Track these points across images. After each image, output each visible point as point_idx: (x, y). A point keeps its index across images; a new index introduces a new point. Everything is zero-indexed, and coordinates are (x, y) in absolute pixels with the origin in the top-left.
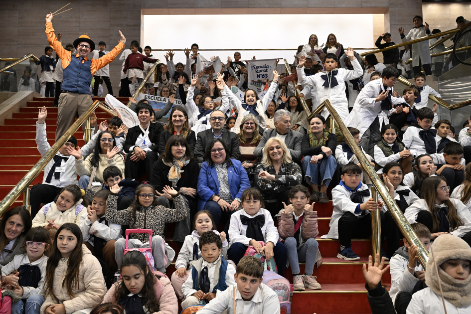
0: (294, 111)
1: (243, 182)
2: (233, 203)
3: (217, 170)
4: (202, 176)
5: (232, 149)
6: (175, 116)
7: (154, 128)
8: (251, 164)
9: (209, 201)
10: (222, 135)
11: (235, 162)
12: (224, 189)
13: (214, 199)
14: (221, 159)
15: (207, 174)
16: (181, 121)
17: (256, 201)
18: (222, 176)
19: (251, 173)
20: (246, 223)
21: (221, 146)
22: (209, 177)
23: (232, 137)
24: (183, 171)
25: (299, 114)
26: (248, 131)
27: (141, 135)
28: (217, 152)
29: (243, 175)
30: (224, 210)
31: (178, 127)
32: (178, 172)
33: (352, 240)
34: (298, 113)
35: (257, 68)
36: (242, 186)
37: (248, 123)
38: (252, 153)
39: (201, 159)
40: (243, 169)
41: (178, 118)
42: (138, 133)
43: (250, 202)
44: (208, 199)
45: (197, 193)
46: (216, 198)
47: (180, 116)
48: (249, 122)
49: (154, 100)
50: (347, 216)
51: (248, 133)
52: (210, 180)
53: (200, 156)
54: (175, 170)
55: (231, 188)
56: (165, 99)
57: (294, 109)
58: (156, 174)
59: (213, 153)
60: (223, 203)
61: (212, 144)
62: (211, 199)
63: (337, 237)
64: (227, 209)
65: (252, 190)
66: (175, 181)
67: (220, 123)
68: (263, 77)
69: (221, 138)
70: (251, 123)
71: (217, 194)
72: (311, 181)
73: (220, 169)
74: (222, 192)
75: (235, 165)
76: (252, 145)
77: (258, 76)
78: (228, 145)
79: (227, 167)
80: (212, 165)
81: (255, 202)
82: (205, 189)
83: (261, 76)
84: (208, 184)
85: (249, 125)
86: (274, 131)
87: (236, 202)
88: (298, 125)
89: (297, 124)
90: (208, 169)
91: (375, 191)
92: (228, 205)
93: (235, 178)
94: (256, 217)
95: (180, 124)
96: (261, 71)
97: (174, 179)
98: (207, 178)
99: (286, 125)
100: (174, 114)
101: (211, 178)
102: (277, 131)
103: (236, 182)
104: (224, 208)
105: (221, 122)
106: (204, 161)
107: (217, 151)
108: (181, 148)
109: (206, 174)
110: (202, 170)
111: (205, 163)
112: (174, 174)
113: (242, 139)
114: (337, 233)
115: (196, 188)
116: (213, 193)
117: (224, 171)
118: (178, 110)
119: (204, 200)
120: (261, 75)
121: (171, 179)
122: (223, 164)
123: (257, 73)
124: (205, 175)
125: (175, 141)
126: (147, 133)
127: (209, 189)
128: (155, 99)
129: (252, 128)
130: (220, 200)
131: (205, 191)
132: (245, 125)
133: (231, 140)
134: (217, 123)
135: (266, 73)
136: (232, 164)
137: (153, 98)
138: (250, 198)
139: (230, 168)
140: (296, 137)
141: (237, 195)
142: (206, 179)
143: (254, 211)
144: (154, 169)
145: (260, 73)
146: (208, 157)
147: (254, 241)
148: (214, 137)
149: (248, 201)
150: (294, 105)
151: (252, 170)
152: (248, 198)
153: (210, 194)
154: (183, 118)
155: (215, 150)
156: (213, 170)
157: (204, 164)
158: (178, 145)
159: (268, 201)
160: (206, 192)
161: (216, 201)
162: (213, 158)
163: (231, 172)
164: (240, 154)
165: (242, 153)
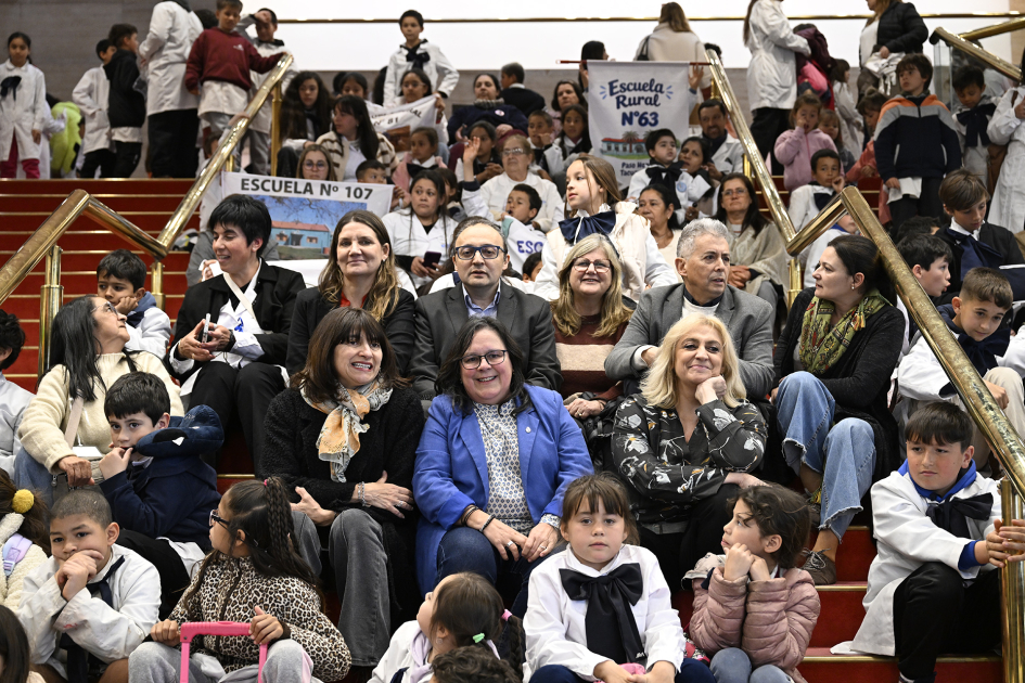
0: (738, 228)
1: (570, 463)
2: (536, 531)
3: (482, 426)
4: (432, 446)
5: (531, 353)
6: (347, 242)
7: (274, 283)
8: (595, 405)
9: (454, 527)
10: (497, 304)
11: (542, 394)
12: (506, 487)
13: (470, 522)
14: (496, 389)
15: (448, 439)
16: (367, 257)
17: (611, 517)
18: (498, 444)
19: (595, 433)
20: (583, 593)
21: (498, 345)
22: (456, 446)
23: (530, 312)
24: (367, 426)
25: (755, 237)
26: (585, 287)
27: (228, 307)
28: (484, 363)
29: (568, 441)
30: (505, 557)
31: (353, 277)
32: (351, 432)
33: (938, 660)
34: (751, 231)
35: (625, 88)
36: (567, 478)
37: (587, 263)
38: (599, 366)
39: (429, 385)
40: (567, 419)
41: (355, 248)
42: (220, 298)
43: (593, 521)
44: (450, 521)
45: (412, 501)
46: (479, 518)
47: (364, 241)
48: (592, 257)
49: (272, 193)
50: (927, 578)
51: (587, 295)
52: (460, 457)
53: (426, 376)
54: (340, 425)
55: (528, 483)
56: (309, 184)
57: (740, 221)
58: (279, 435)
59: (469, 366)
60: (503, 534)
61: (465, 338)
62: (462, 522)
63: (890, 650)
64: (515, 553)
65: (598, 482)
66: (340, 462)
67: (487, 264)
68: (643, 120)
69: (493, 315)
70: (598, 264)
71: (482, 505)
72: (803, 458)
73: (493, 422)
74: (500, 499)
75: (543, 407)
76: (601, 340)
77: (627, 119)
78: (519, 340)
79: (516, 414)
80: (466, 405)
81: (609, 521)
82: (442, 487)
83: (636, 119)
84: (451, 473)
85: (591, 268)
86: (679, 291)
87: (546, 527)
88: (754, 274)
89: (750, 270)
90: (453, 420)
91: (1015, 493)
92: (520, 537)
93: (544, 449)
94: (611, 573)
95: (362, 267)
96: (636, 102)
97: (337, 456)
98: (449, 450)
99: (711, 266)
100: (342, 235)
101: (460, 450)
102: (685, 293)
103: (546, 465)
104: (507, 548)
105: (491, 261)
106: (438, 393)
107: (484, 360)
108: (367, 350)
109: (446, 438)
110: (432, 426)
111: (443, 402)
112: (337, 438)
113: (564, 322)
114: (890, 634)
115: (409, 486)
116: (466, 499)
117: (504, 428)
118: (357, 220)
119: (438, 525)
120: (637, 114)
121: (328, 455)
122: (501, 403)
123: (623, 109)
124: (440, 442)
125: (348, 328)
126: (248, 298)
127: (454, 489)
128: (277, 187)
129: (600, 278)
130: (492, 525)
131: (442, 494)
132: (576, 270)
133: (526, 322)
134: (478, 265)
135: (651, 109)
136: (531, 403)
137: (268, 186)
138: (593, 510)
139: (524, 417)
140: (750, 317)
141: (549, 507)
142: (445, 453)
143: (603, 554)
144: (272, 418)
145: (634, 109)
146: (451, 381)
147: (610, 664)
148: (472, 313)
149: (586, 517)
150: (737, 207)
151: (600, 424)
152: (585, 506)
153: (458, 504)
154: (374, 249)
155: (477, 358)
156: (468, 425)
157: (438, 405)
158: (357, 341)
159: (655, 528)
160: (445, 499)
161: (480, 527)
162: (468, 382)
163: (528, 430)
164: (557, 367)
165: (564, 367)
